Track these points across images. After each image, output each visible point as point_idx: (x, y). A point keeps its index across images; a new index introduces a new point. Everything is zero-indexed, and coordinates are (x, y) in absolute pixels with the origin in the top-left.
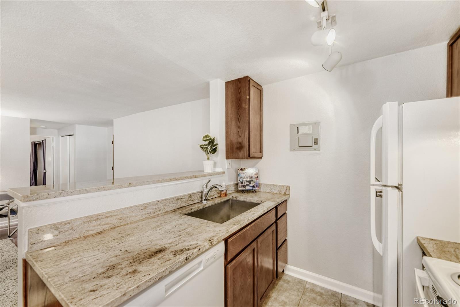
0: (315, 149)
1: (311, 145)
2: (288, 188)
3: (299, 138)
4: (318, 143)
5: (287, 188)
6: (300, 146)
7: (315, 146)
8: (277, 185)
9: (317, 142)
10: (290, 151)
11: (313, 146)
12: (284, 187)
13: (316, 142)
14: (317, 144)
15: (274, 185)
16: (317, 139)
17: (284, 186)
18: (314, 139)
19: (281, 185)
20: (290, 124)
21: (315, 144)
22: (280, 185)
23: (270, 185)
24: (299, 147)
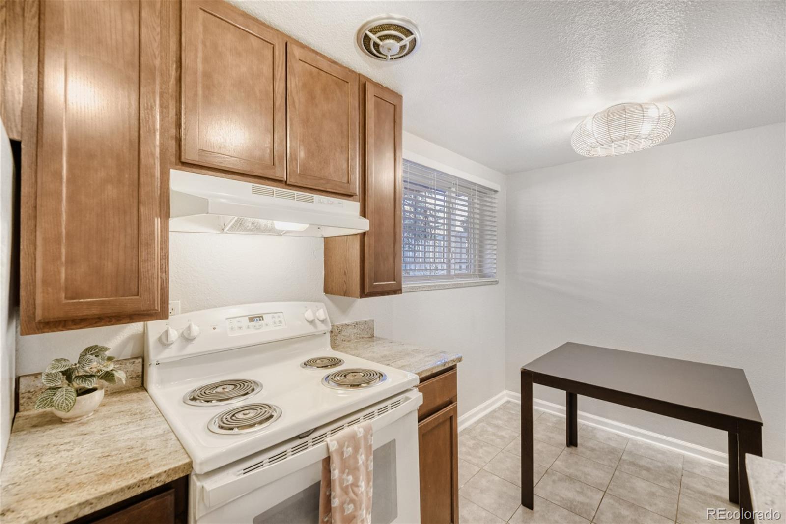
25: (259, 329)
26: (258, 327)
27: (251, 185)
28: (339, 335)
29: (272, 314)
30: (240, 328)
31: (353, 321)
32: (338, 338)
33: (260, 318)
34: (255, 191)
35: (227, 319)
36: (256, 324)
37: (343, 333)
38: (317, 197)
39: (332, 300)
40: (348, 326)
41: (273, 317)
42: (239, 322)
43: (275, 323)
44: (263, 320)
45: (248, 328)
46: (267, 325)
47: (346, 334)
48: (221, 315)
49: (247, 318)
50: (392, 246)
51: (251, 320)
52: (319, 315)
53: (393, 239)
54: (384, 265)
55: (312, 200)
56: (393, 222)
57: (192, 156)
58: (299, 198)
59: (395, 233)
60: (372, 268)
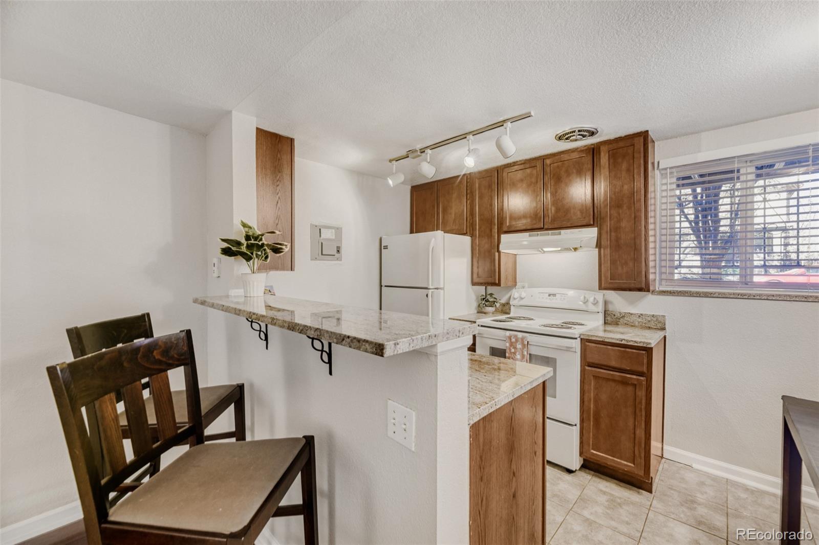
0: (337, 259)
1: (334, 254)
3: (322, 243)
4: (341, 252)
9: (340, 250)
10: (311, 260)
11: (336, 255)
13: (338, 251)
14: (339, 253)
16: (340, 247)
18: (337, 246)
20: (311, 223)
24: (322, 255)
25: (553, 300)
27: (528, 233)
28: (622, 319)
30: (543, 298)
31: (640, 312)
32: (620, 320)
33: (554, 295)
34: (530, 236)
35: (538, 293)
36: (552, 297)
37: (625, 318)
38: (563, 231)
39: (617, 293)
40: (632, 314)
41: (562, 296)
42: (543, 295)
43: (560, 299)
44: (556, 296)
45: (547, 299)
47: (629, 320)
48: (536, 291)
49: (547, 295)
50: (632, 254)
51: (549, 295)
52: (591, 299)
53: (633, 248)
54: (622, 268)
55: (560, 234)
56: (633, 235)
57: (505, 229)
58: (552, 234)
59: (635, 244)
60: (608, 270)
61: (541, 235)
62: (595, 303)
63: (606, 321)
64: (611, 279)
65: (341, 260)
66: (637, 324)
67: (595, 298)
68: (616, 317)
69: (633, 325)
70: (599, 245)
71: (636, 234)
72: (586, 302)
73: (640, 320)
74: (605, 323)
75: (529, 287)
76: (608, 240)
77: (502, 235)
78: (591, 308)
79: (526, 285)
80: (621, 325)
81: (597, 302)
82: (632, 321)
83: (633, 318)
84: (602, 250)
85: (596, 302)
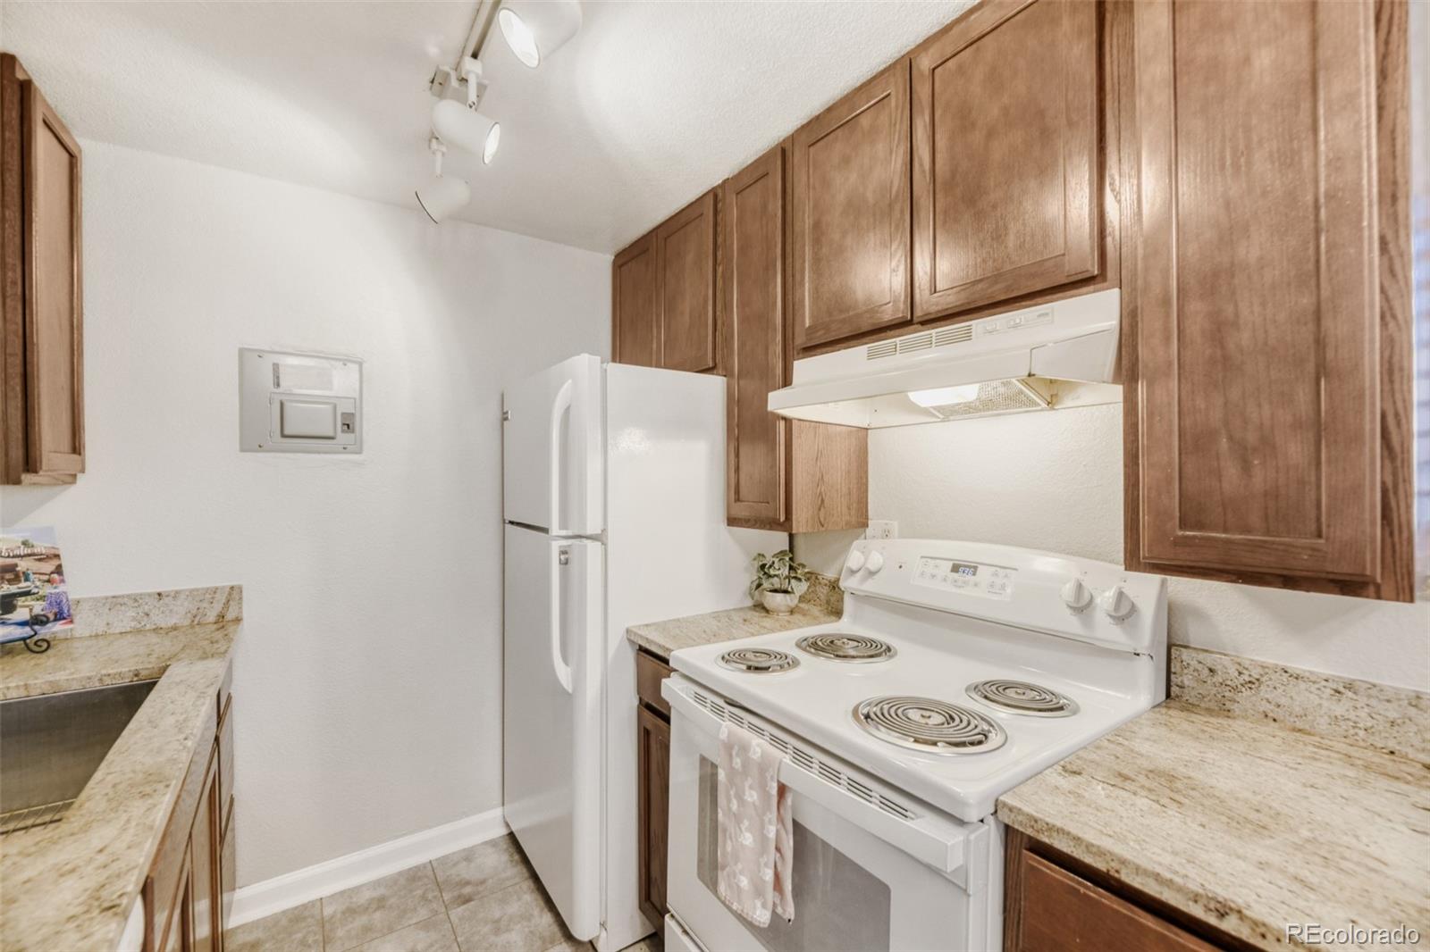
0: (344, 448)
1: (331, 434)
2: (235, 595)
3: (282, 404)
4: (357, 429)
5: (230, 594)
6: (287, 432)
7: (343, 438)
8: (177, 592)
9: (353, 423)
10: (243, 450)
11: (338, 437)
12: (215, 592)
13: (348, 426)
14: (353, 432)
15: (159, 594)
16: (353, 415)
17: (215, 590)
18: (343, 414)
19: (197, 590)
20: (241, 346)
21: (343, 431)
22: (191, 591)
23: (135, 599)
24: (283, 436)
25: (960, 587)
26: (960, 584)
27: (865, 348)
28: (1246, 693)
29: (994, 569)
30: (933, 576)
32: (1240, 697)
33: (974, 569)
34: (871, 356)
35: (922, 557)
36: (960, 577)
37: (1264, 692)
38: (977, 325)
40: (1298, 677)
41: (996, 574)
42: (936, 566)
43: (992, 586)
44: (974, 574)
45: (945, 580)
46: (976, 585)
47: (1283, 701)
49: (950, 564)
50: (1303, 395)
51: (955, 569)
52: (1105, 599)
53: (1310, 367)
54: (1246, 468)
55: (968, 336)
56: (1306, 301)
57: (800, 340)
58: (943, 342)
59: (1320, 343)
60: (1169, 482)
61: (907, 348)
62: (1125, 613)
63: (1174, 689)
64: (1183, 524)
65: (360, 452)
66: (1322, 725)
67: (1121, 595)
68: (1218, 679)
69: (1299, 725)
70: (1128, 370)
71: (1325, 293)
72: (1082, 607)
73: (1339, 709)
74: (1168, 695)
75: (902, 536)
76: (1167, 339)
77: (796, 363)
78: (1106, 631)
79: (895, 526)
80: (1245, 718)
81: (1133, 609)
82: (1297, 710)
83: (1302, 697)
84: (1141, 389)
85: (1124, 611)
